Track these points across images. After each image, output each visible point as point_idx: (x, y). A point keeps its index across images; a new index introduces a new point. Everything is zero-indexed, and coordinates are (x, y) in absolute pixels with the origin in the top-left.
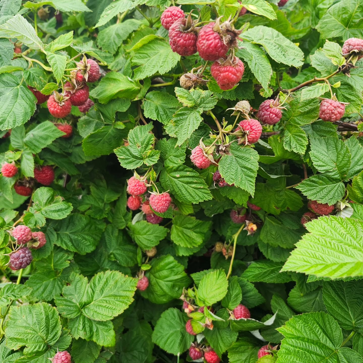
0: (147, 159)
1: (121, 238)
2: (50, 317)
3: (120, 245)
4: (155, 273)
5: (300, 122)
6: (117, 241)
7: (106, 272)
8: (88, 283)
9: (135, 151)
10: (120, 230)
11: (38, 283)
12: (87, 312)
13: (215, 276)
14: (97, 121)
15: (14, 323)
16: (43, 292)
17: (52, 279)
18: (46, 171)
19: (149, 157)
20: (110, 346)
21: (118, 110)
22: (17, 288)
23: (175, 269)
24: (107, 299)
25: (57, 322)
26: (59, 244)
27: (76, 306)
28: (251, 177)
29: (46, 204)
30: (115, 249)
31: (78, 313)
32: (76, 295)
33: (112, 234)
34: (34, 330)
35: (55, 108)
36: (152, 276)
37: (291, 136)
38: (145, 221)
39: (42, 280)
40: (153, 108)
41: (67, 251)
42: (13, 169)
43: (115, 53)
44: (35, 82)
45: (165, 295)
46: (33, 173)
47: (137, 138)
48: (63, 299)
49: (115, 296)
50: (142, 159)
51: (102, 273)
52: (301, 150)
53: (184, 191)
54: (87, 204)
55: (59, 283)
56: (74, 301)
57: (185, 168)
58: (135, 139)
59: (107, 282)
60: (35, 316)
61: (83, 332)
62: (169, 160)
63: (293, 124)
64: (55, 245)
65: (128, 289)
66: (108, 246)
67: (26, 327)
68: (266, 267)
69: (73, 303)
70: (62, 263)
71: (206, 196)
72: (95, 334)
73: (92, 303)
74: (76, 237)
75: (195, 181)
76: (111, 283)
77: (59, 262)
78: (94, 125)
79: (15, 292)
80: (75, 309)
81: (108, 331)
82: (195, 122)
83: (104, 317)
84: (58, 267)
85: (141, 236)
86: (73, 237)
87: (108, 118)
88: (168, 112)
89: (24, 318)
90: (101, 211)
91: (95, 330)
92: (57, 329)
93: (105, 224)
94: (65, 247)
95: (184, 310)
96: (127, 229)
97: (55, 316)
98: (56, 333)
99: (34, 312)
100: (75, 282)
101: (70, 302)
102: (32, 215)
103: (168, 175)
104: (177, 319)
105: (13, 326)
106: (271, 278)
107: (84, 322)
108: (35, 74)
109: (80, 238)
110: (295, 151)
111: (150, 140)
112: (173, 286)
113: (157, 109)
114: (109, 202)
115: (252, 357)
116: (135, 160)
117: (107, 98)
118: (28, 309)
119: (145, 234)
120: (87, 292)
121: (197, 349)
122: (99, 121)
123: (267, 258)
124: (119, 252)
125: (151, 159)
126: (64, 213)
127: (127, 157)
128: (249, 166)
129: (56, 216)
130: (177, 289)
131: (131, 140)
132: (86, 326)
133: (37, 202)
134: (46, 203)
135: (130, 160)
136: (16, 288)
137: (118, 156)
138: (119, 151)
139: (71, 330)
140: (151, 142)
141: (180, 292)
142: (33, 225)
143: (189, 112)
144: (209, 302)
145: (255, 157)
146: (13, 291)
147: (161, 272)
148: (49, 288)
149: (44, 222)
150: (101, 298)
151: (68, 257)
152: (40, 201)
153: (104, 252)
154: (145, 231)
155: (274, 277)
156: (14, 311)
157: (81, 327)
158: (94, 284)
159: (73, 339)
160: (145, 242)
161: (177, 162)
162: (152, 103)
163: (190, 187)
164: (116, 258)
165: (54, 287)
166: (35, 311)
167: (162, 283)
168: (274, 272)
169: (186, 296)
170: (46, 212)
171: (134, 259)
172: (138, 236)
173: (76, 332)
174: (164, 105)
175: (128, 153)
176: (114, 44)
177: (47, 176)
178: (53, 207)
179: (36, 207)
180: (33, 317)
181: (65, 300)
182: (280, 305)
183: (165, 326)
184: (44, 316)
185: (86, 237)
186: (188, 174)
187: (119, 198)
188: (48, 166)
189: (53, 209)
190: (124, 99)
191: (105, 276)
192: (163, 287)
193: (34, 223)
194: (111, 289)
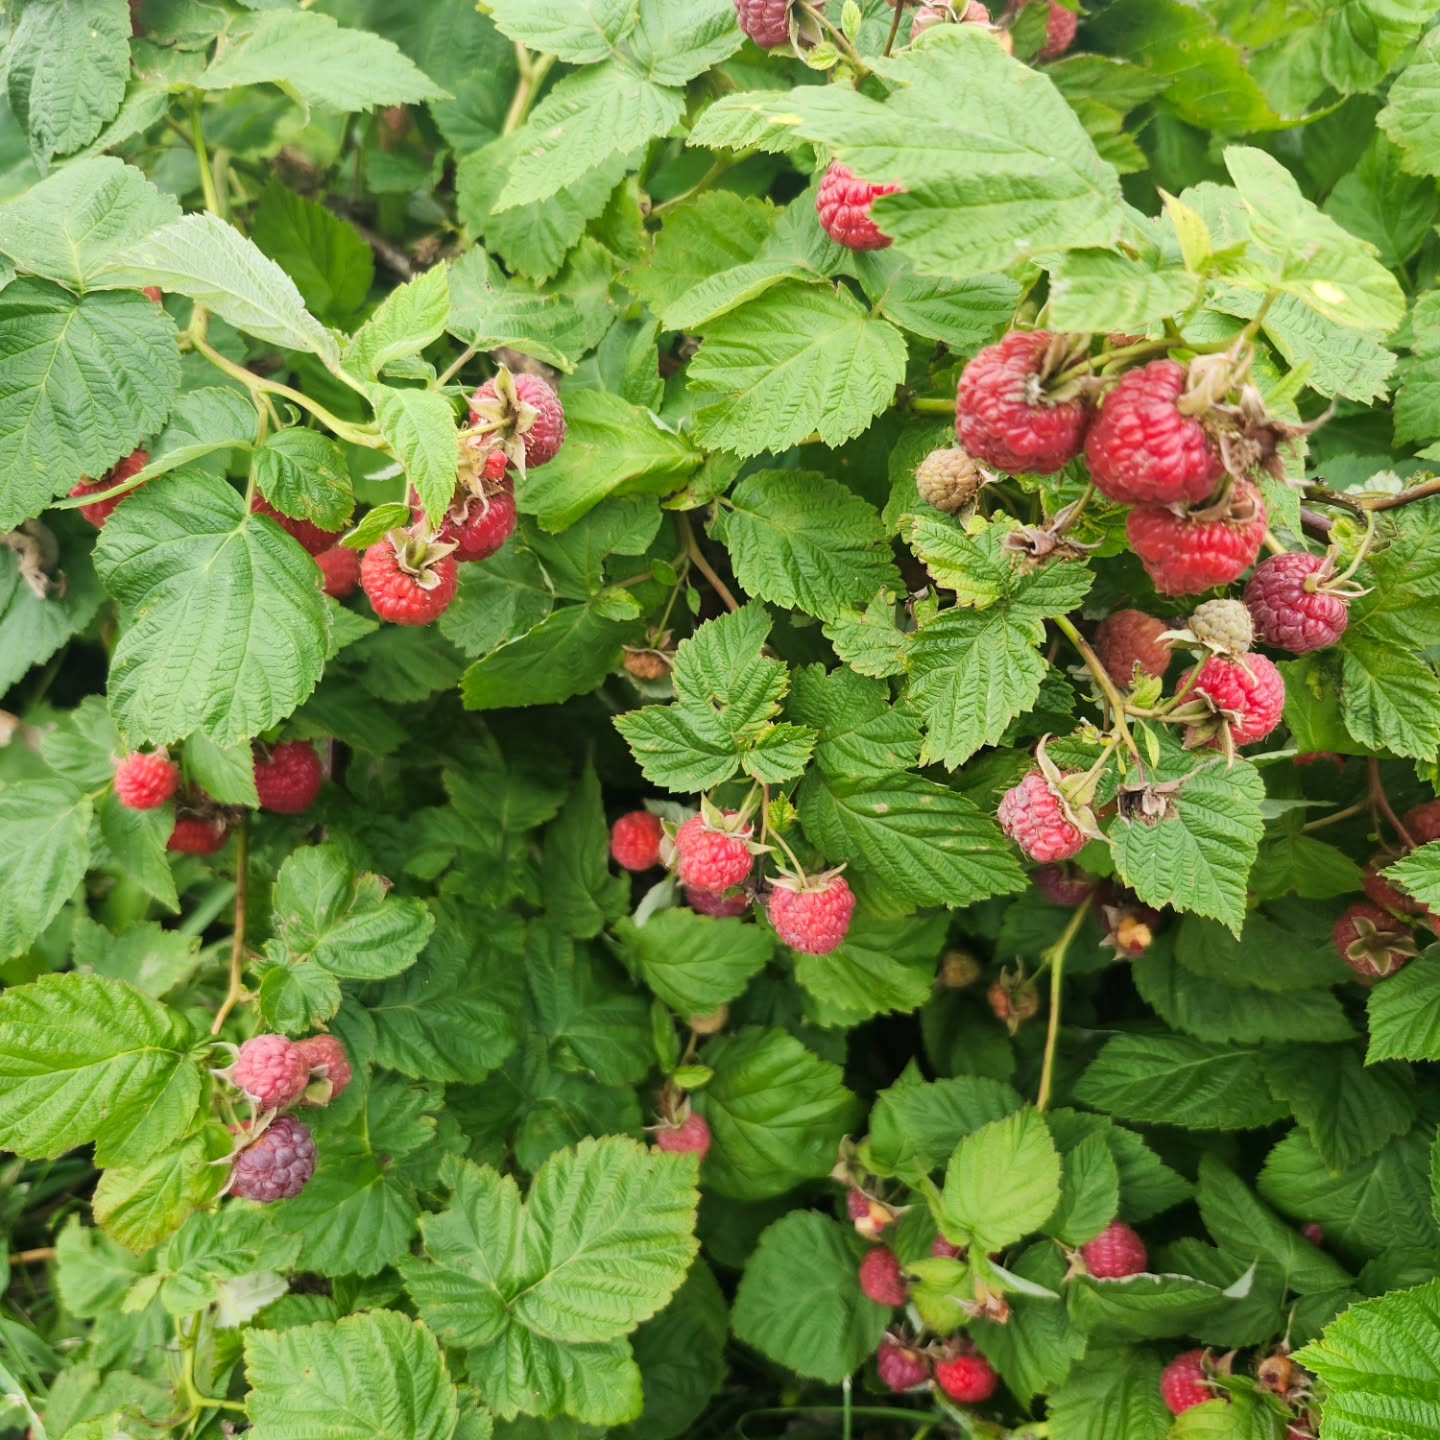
0: (755, 754)
1: (586, 972)
2: (410, 1363)
3: (588, 1001)
4: (729, 1098)
5: (1411, 634)
6: (576, 986)
7: (580, 1146)
8: (523, 1200)
9: (703, 722)
10: (578, 944)
11: (318, 1214)
12: (533, 1316)
13: (1008, 1138)
14: (520, 586)
15: (277, 1401)
16: (343, 1246)
17: (368, 1189)
18: (293, 765)
19: (765, 745)
20: (626, 1419)
21: (614, 550)
22: (230, 1231)
23: (809, 1083)
24: (603, 1254)
25: (436, 1378)
26: (388, 1062)
27: (489, 1294)
28: (1234, 866)
29: (328, 921)
30: (573, 1022)
31: (500, 1321)
32: (480, 1252)
33: (553, 962)
34: (359, 1424)
35: (400, 598)
36: (718, 1110)
37: (1377, 689)
38: (686, 912)
39: (333, 1197)
40: (771, 548)
41: (422, 1084)
42: (162, 779)
43: (553, 273)
44: (306, 497)
45: (777, 1172)
46: (254, 790)
47: (709, 669)
48: (432, 1271)
49: (630, 1238)
50: (733, 750)
51: (566, 1152)
52: (1419, 744)
53: (907, 862)
54: (440, 848)
55: (398, 1197)
56: (476, 1274)
57: (912, 782)
58: (705, 679)
59: (587, 1188)
60: (351, 1367)
61: (528, 1390)
62: (839, 745)
63: (1382, 638)
64: (377, 1070)
65: (667, 1202)
66: (545, 1012)
67: (324, 1415)
68: (1174, 1055)
69: (473, 1284)
70: (403, 1128)
71: (1001, 877)
72: (569, 1388)
73: (548, 1278)
74: (444, 1018)
75: (958, 827)
76: (605, 1186)
77: (393, 1126)
78: (511, 607)
79: (223, 1247)
80: (486, 1310)
81: (611, 1368)
82: (1015, 675)
83: (601, 1327)
84: (390, 1145)
85: (671, 968)
86: (431, 1018)
87: (571, 581)
88: (833, 564)
89: (311, 1377)
90: (492, 868)
91: (567, 1374)
92: (441, 1402)
93: (519, 922)
94: (411, 1071)
95: (852, 1223)
96: (608, 938)
97: (428, 1357)
98: (440, 1418)
99: (344, 1350)
100: (466, 1197)
101: (464, 1281)
102: (284, 975)
103: (837, 802)
104: (824, 1250)
105: (274, 1415)
106: (1203, 1109)
107: (527, 1354)
108: (299, 463)
109: (458, 1020)
110: (1397, 750)
111: (768, 684)
112: (806, 1139)
113: (788, 555)
114: (521, 829)
115: (1137, 1391)
116: (702, 755)
117: (574, 511)
118: (318, 1340)
119: (689, 958)
120: (526, 1239)
121: (910, 1355)
122: (530, 589)
123: (1174, 1026)
124: (588, 1032)
125: (770, 753)
126: (405, 946)
127: (671, 745)
128: (1229, 831)
129: (376, 967)
130: (818, 1145)
131: (686, 681)
132: (537, 1365)
133: (295, 918)
134: (329, 913)
135: (682, 757)
136: (224, 1229)
137: (630, 742)
138: (636, 725)
139: (483, 1385)
140: (773, 693)
141: (830, 1153)
142: (300, 1019)
143: (978, 623)
144: (991, 1237)
145: (1249, 791)
146: (217, 1242)
147: (755, 1096)
148: (363, 1224)
149: (335, 996)
150: (576, 1256)
151: (424, 1100)
152: (303, 913)
153: (531, 1037)
154: (687, 948)
155: (1212, 1103)
156: (266, 1352)
157: (519, 1374)
158: (545, 1202)
159: (499, 1424)
160: (691, 990)
161: (878, 762)
162: (764, 525)
163: (935, 846)
164: (582, 1061)
165: (379, 1217)
166: (350, 1346)
167: (762, 1133)
168: (1211, 1083)
169: (853, 1166)
170: (336, 955)
171: (643, 1048)
172: (657, 966)
173: (502, 1393)
174: (818, 535)
175: (673, 730)
176: (546, 233)
177: (296, 783)
178: (360, 927)
179: (294, 940)
180: (344, 1372)
181: (444, 1276)
182: (1230, 1202)
183: (778, 1278)
184: (388, 1366)
185: (481, 1008)
186: (926, 801)
187: (560, 810)
188: (295, 743)
189: (364, 938)
190: (632, 498)
191: (577, 1162)
192: (766, 1149)
193: (302, 1012)
194: (608, 1212)
